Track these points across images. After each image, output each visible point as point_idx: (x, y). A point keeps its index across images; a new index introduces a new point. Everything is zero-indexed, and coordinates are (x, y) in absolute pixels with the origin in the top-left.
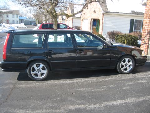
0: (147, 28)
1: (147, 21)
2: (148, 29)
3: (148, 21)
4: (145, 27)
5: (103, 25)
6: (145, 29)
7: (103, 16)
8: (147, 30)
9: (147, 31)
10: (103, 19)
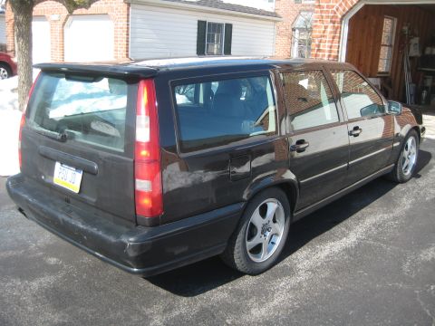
0: (327, 49)
1: (326, 27)
2: (330, 51)
3: (329, 30)
4: (319, 46)
5: (128, 38)
6: (319, 50)
7: (128, 9)
8: (327, 54)
9: (329, 56)
10: (128, 18)
